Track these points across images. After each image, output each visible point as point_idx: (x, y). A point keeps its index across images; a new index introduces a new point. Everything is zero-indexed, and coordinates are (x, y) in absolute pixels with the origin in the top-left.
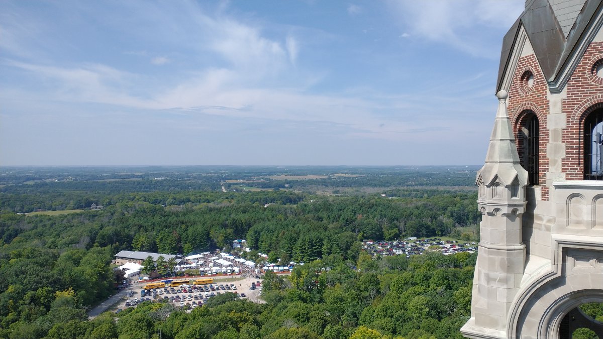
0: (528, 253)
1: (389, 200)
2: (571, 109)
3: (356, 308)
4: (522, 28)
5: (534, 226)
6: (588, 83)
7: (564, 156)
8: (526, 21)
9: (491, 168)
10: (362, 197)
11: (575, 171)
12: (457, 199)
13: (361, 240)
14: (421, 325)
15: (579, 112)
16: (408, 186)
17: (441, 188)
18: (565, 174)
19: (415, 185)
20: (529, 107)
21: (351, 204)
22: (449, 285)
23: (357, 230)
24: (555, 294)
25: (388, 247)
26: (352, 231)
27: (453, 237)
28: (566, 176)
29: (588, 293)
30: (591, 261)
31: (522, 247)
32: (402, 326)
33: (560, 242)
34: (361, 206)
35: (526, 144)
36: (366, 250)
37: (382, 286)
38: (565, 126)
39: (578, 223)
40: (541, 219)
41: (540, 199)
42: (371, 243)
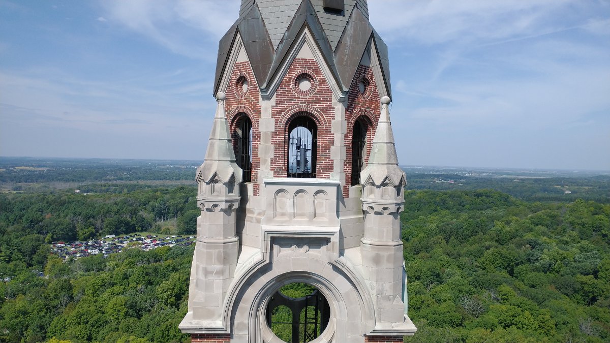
0: (240, 244)
1: (84, 196)
2: (279, 115)
3: (44, 320)
4: (239, 36)
5: (246, 219)
6: (293, 93)
7: (273, 157)
8: (242, 29)
9: (211, 165)
10: (51, 193)
11: (281, 170)
12: (158, 193)
13: (50, 243)
14: (120, 326)
15: (284, 118)
16: (106, 180)
17: (141, 182)
18: (273, 172)
19: (114, 179)
20: (244, 110)
21: (36, 202)
22: (150, 280)
23: (44, 232)
24: (264, 280)
25: (83, 248)
26: (38, 233)
27: (153, 232)
28: (274, 174)
29: (289, 275)
30: (293, 247)
31: (236, 239)
32: (98, 331)
33: (269, 233)
34: (49, 204)
35: (240, 144)
36: (55, 253)
37: (75, 291)
38: (273, 130)
39: (283, 215)
40: (252, 212)
41: (252, 195)
42: (62, 245)
